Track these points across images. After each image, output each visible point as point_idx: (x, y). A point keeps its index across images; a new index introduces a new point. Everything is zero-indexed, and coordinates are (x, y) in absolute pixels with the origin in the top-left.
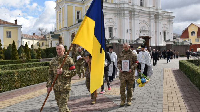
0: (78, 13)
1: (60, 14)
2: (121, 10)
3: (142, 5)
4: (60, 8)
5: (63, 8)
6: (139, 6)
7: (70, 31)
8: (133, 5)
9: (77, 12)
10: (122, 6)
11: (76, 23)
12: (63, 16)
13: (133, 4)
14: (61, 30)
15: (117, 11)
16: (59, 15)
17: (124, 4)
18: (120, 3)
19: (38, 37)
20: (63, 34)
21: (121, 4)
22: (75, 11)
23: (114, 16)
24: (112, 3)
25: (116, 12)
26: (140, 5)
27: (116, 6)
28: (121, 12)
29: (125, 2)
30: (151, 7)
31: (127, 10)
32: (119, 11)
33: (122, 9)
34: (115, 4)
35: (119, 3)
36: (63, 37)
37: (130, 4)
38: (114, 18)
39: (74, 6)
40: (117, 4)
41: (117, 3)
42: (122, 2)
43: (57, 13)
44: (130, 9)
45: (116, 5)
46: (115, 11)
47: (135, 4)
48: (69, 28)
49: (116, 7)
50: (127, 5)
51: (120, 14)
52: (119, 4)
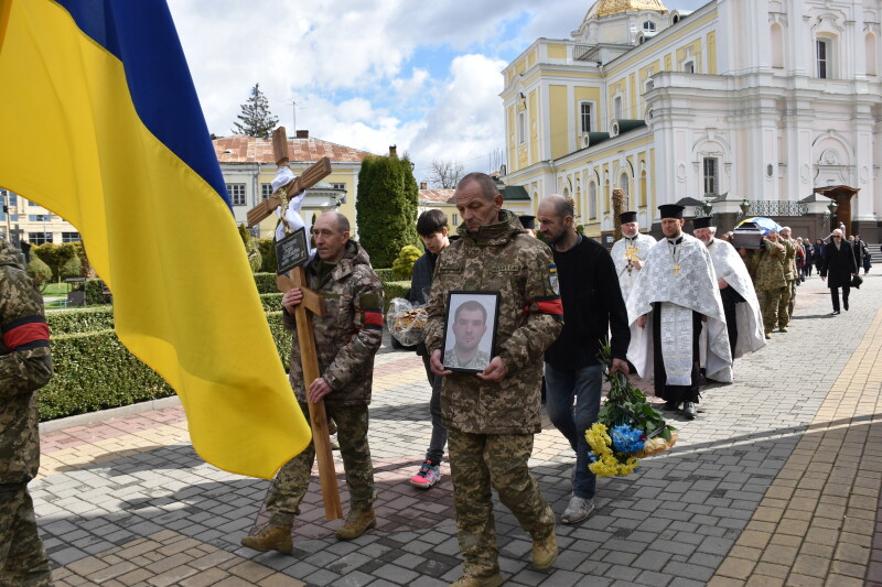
0: (586, 108)
1: (522, 115)
2: (749, 99)
3: (823, 75)
4: (523, 97)
5: (532, 94)
6: (814, 79)
7: (560, 174)
8: (791, 78)
9: (583, 106)
10: (752, 83)
11: (584, 146)
12: (533, 121)
13: (791, 74)
14: (528, 171)
15: (734, 101)
16: (516, 119)
17: (756, 75)
18: (745, 72)
19: (438, 195)
20: (535, 183)
21: (747, 76)
22: (576, 101)
23: (721, 119)
24: (712, 76)
25: (731, 107)
26: (816, 72)
27: (730, 86)
28: (747, 105)
29: (762, 70)
30: (858, 77)
31: (768, 98)
32: (742, 101)
33: (751, 93)
34: (726, 77)
35: (738, 73)
36: (536, 194)
37: (778, 73)
38: (721, 125)
39: (570, 85)
40: (732, 77)
41: (732, 73)
42: (749, 71)
43: (509, 111)
44: (781, 93)
45: (730, 81)
46: (727, 101)
47: (798, 73)
48: (558, 163)
49: (730, 88)
50: (770, 78)
51: (742, 111)
52: (740, 77)
